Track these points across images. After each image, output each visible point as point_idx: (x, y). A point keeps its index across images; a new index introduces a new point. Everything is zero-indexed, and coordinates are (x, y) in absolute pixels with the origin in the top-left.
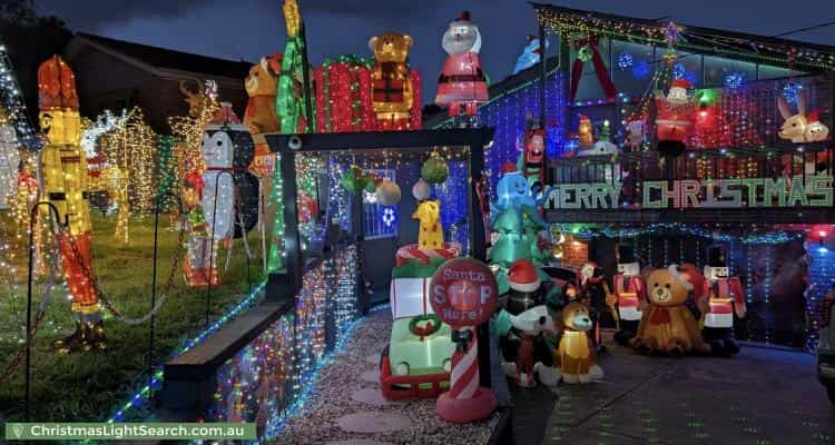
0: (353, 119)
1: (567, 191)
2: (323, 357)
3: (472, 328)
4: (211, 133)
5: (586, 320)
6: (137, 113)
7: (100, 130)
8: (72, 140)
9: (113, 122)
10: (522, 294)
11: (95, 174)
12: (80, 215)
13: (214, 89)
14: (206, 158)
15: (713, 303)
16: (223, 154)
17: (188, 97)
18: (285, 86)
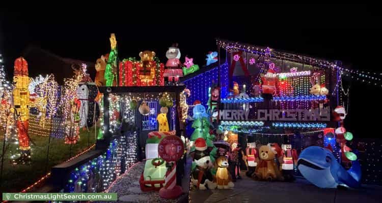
0: (133, 81)
1: (228, 113)
2: (120, 175)
3: (174, 162)
4: (80, 85)
5: (226, 163)
6: (52, 76)
7: (37, 82)
8: (25, 86)
9: (42, 80)
10: (200, 152)
11: (33, 100)
12: (25, 113)
13: (85, 68)
14: (78, 95)
15: (285, 159)
16: (84, 94)
17: (74, 71)
18: (109, 68)
